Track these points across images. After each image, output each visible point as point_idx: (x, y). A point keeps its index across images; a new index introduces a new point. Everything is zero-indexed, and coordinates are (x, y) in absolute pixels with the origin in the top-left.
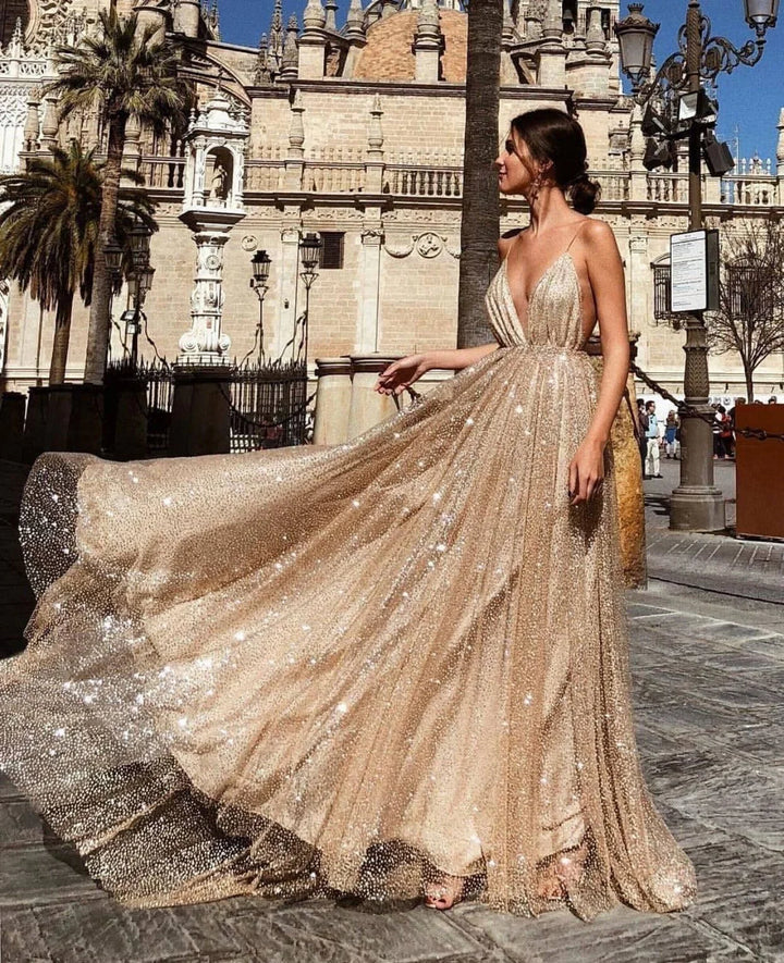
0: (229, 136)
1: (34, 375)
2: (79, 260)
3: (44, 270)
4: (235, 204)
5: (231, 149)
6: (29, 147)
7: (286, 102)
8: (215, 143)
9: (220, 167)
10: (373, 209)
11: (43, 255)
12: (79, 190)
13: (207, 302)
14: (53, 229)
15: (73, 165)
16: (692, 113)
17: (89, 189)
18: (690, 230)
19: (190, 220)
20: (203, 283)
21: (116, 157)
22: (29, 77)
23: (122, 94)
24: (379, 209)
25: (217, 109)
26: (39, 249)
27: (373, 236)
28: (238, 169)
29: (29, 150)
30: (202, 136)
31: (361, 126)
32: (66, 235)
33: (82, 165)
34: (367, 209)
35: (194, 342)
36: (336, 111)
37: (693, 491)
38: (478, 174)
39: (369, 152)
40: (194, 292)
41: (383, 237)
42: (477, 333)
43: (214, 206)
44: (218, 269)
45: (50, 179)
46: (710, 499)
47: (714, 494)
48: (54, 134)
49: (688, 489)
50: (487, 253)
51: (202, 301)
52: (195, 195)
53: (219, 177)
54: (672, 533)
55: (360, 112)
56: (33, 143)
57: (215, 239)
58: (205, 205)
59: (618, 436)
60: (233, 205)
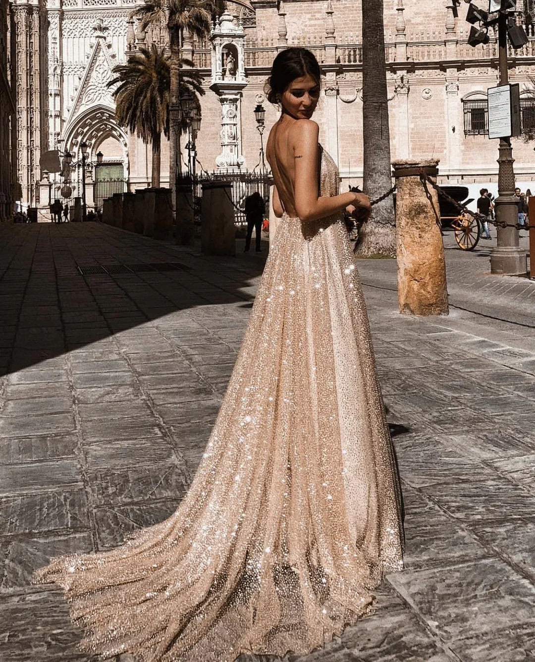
0: (234, 36)
1: (145, 180)
2: (162, 114)
3: (143, 120)
4: (240, 78)
5: (236, 44)
6: (130, 48)
7: (276, 9)
8: (226, 41)
9: (230, 56)
10: (331, 73)
11: (141, 111)
12: (158, 73)
13: (229, 137)
14: (145, 97)
15: (153, 58)
16: (498, 8)
17: (163, 72)
18: (500, 85)
19: (216, 88)
20: (226, 126)
21: (176, 53)
22: (128, 5)
23: (175, 14)
24: (335, 73)
25: (226, 20)
26: (139, 110)
27: (332, 90)
28: (241, 56)
29: (130, 50)
30: (218, 38)
31: (320, 22)
32: (153, 100)
33: (158, 58)
34: (327, 74)
35: (224, 161)
36: (305, 13)
37: (505, 250)
38: (371, 54)
39: (326, 38)
40: (221, 132)
41: (338, 91)
42: (375, 153)
43: (229, 80)
44: (234, 117)
45: (141, 67)
46: (516, 255)
47: (518, 252)
48: (143, 39)
49: (502, 249)
50: (380, 104)
51: (226, 137)
52: (217, 74)
53: (231, 62)
54: (493, 275)
55: (321, 12)
56: (132, 46)
57: (231, 100)
58: (223, 80)
59: (425, 224)
60: (240, 79)
